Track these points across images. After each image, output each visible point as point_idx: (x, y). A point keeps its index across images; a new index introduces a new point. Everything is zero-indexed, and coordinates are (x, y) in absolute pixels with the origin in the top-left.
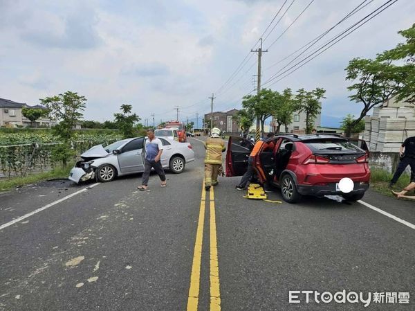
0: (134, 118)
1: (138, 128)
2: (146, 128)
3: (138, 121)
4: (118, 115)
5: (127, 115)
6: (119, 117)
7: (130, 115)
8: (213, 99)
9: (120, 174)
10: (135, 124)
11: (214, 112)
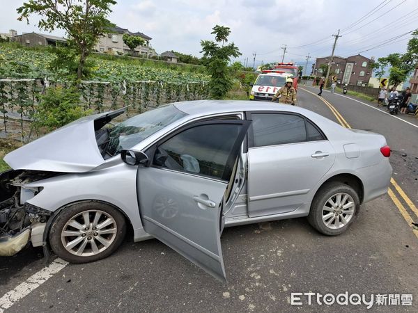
0: (231, 50)
1: (235, 69)
2: (245, 69)
3: (235, 55)
4: (207, 43)
5: (221, 45)
6: (209, 47)
7: (226, 44)
8: (337, 37)
9: (139, 233)
10: (232, 61)
11: (334, 55)
